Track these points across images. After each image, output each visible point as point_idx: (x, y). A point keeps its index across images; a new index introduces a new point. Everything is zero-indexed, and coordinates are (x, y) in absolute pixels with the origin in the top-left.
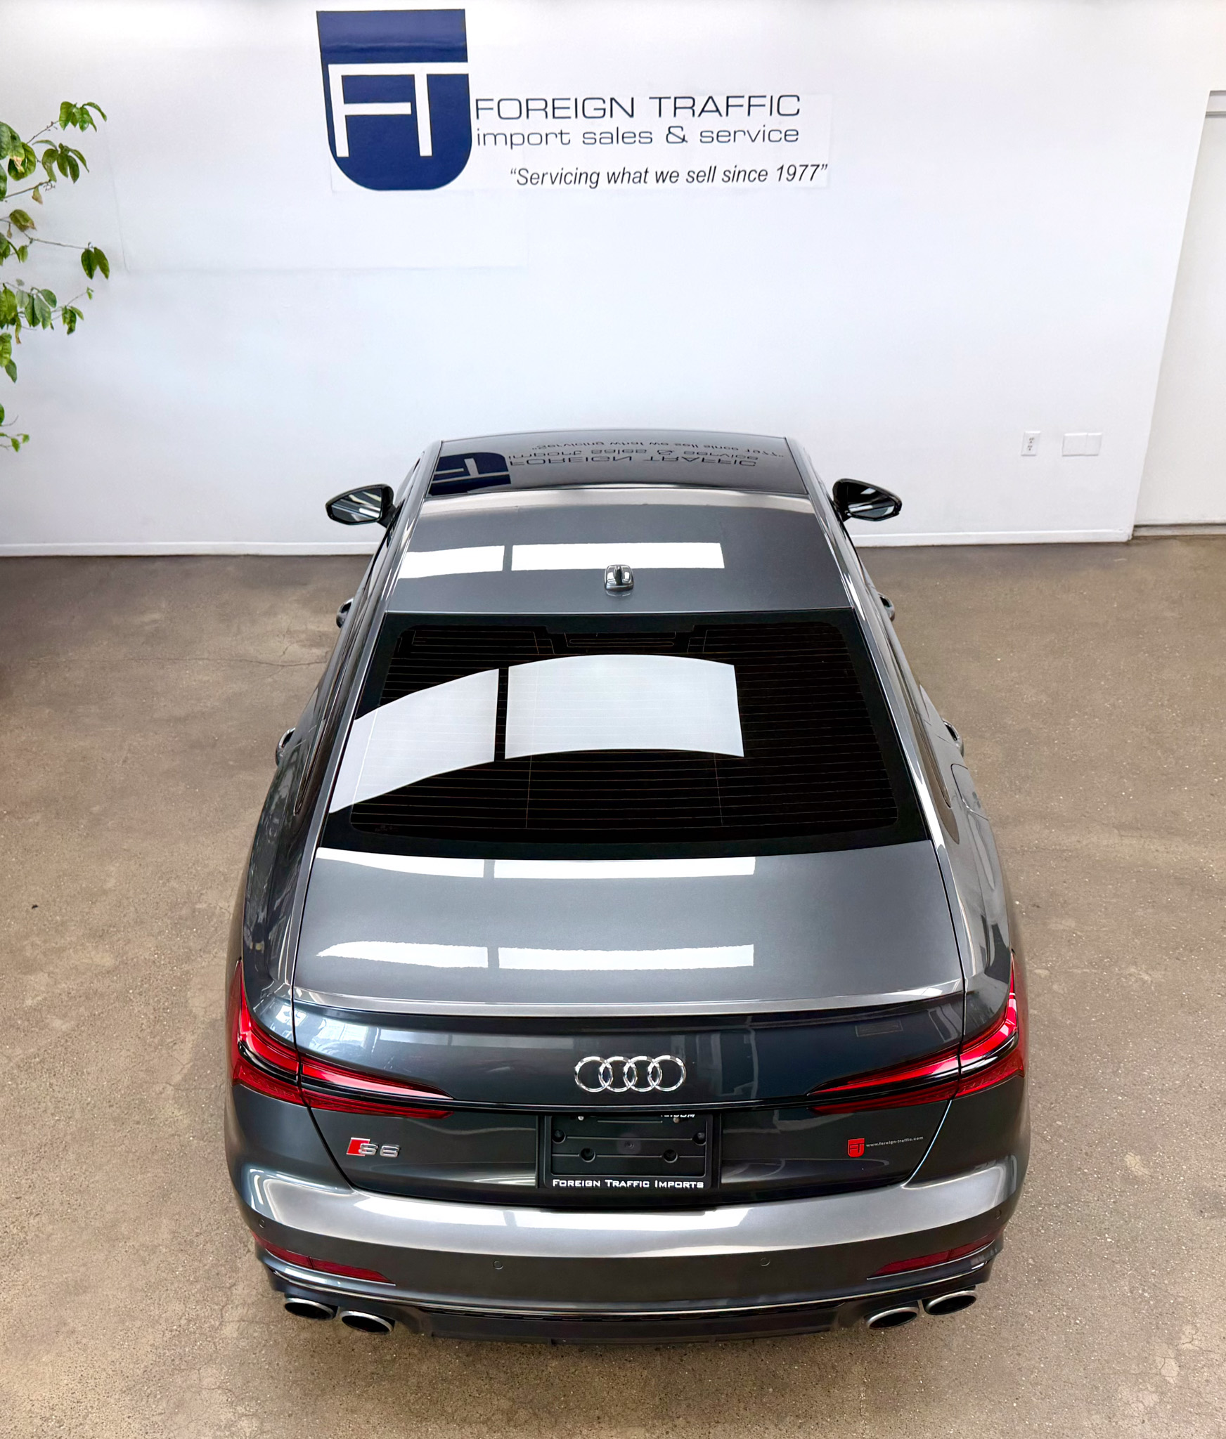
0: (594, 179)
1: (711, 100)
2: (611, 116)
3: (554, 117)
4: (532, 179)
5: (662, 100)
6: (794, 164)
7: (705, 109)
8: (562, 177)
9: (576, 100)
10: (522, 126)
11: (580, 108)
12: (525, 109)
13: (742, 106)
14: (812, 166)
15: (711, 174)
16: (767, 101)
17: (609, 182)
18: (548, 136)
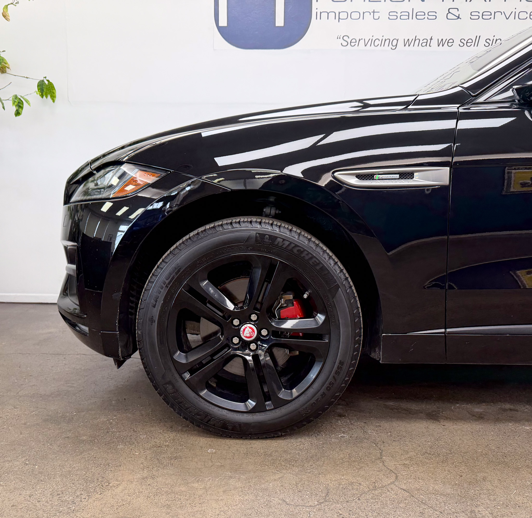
3: (369, 1)
10: (347, 7)
15: (476, 41)
17: (405, 45)
18: (365, 14)
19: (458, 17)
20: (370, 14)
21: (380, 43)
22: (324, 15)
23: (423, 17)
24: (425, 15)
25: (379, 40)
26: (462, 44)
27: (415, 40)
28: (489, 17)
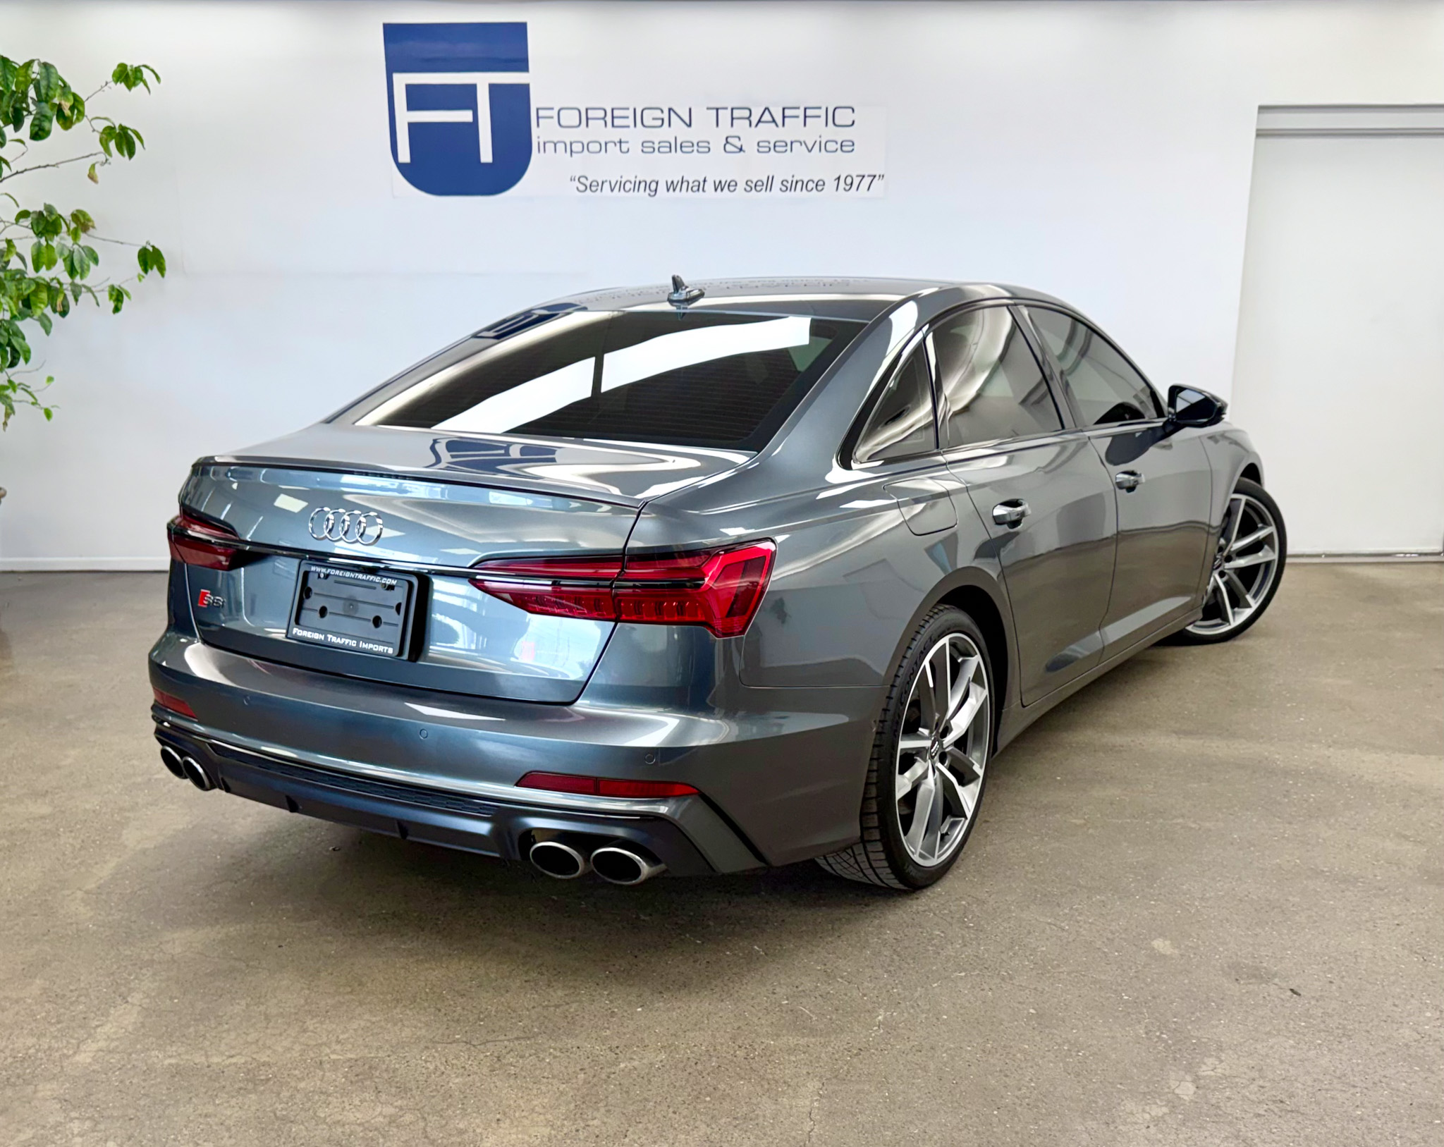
0: (653, 186)
1: (767, 112)
2: (670, 125)
3: (613, 125)
4: (594, 186)
5: (720, 111)
6: (850, 173)
7: (763, 119)
8: (622, 186)
9: (635, 110)
10: (582, 134)
11: (638, 118)
12: (585, 118)
13: (797, 117)
14: (869, 176)
15: (769, 184)
16: (822, 112)
17: (668, 190)
18: (608, 145)
19: (741, 149)
20: (615, 145)
21: (632, 186)
22: (550, 147)
23: (690, 149)
24: (693, 145)
25: (631, 182)
26: (748, 189)
27: (682, 183)
28: (784, 149)
